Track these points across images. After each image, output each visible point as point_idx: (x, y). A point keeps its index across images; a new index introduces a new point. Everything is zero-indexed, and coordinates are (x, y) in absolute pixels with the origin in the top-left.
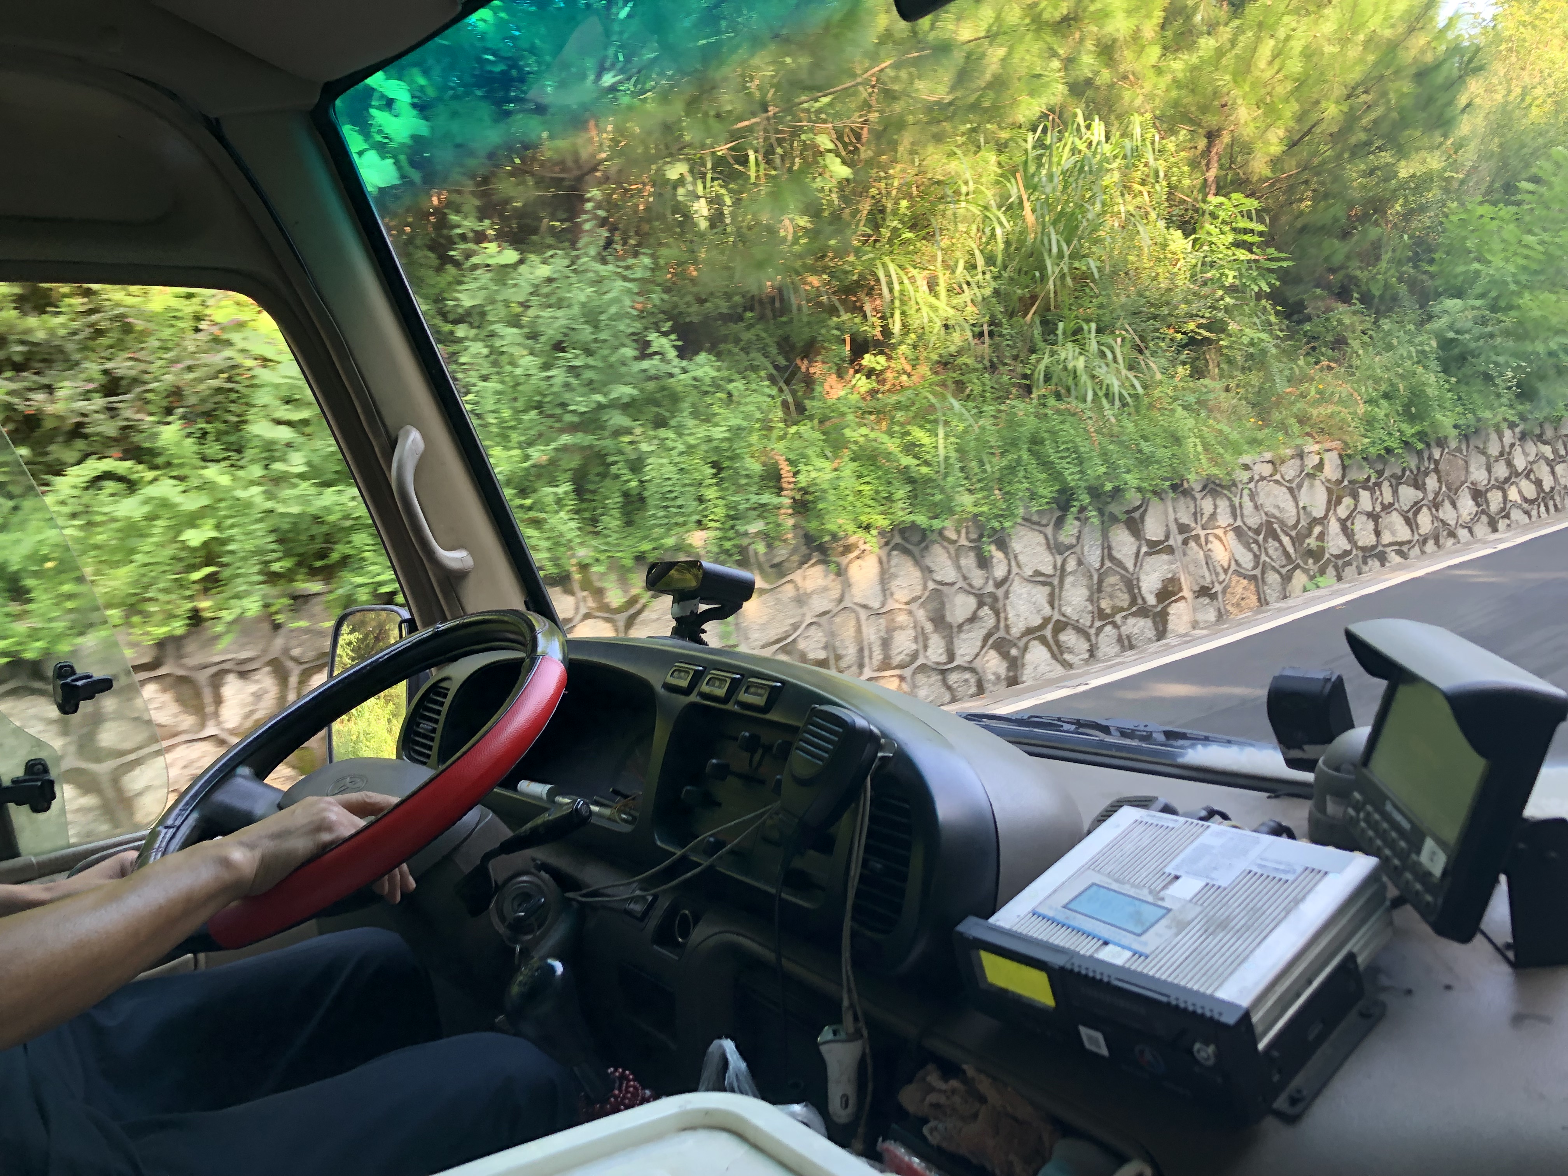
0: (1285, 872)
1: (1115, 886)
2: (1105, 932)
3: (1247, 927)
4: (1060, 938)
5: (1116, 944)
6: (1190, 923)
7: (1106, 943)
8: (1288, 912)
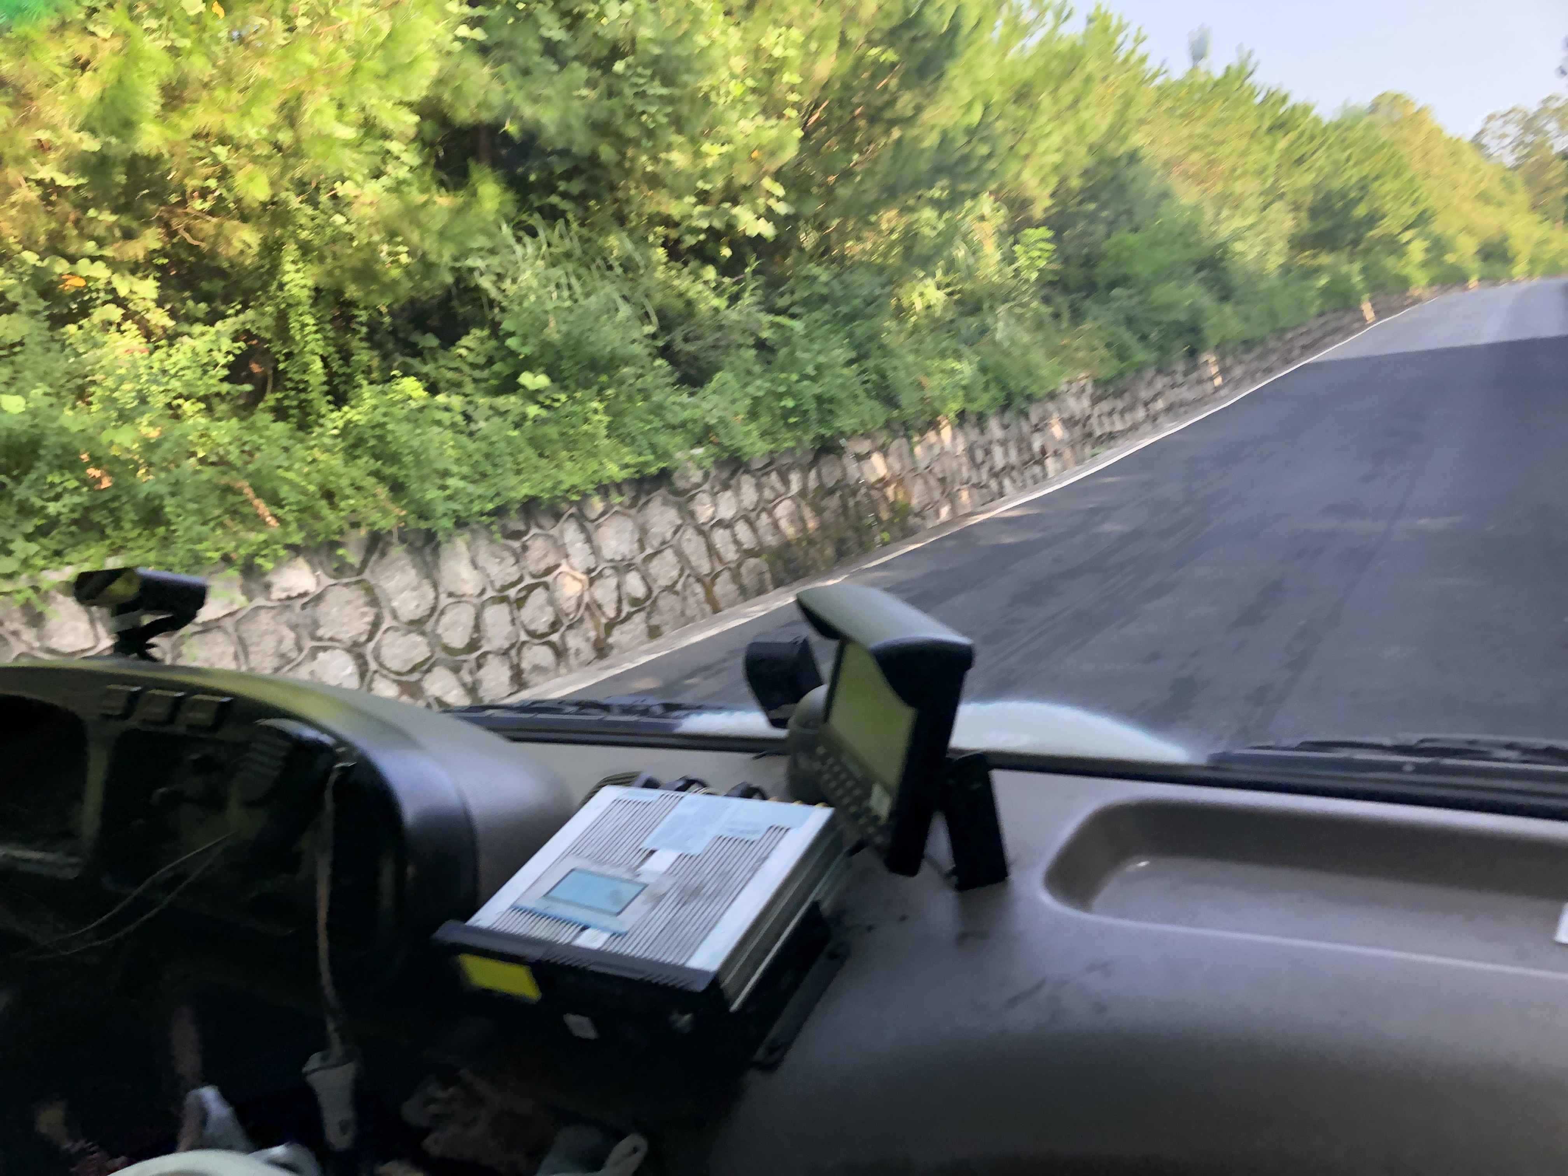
0: (754, 832)
1: (594, 868)
2: (583, 916)
3: (717, 893)
4: (540, 930)
5: (596, 927)
6: (665, 895)
7: (585, 928)
8: (754, 870)
